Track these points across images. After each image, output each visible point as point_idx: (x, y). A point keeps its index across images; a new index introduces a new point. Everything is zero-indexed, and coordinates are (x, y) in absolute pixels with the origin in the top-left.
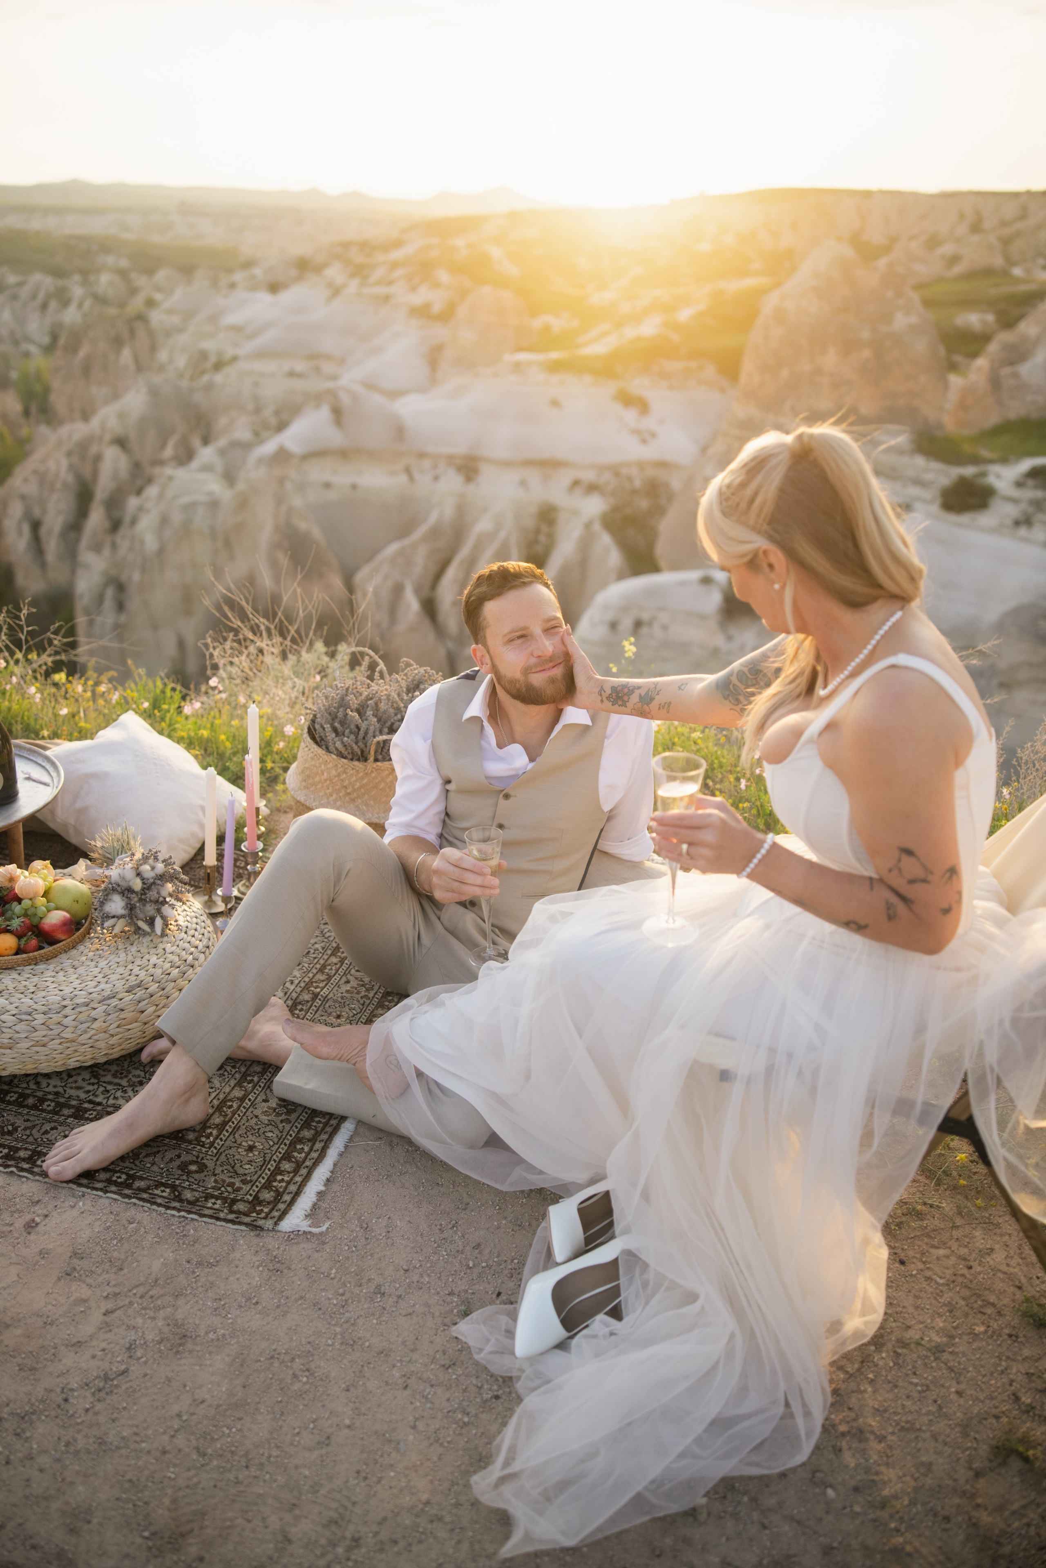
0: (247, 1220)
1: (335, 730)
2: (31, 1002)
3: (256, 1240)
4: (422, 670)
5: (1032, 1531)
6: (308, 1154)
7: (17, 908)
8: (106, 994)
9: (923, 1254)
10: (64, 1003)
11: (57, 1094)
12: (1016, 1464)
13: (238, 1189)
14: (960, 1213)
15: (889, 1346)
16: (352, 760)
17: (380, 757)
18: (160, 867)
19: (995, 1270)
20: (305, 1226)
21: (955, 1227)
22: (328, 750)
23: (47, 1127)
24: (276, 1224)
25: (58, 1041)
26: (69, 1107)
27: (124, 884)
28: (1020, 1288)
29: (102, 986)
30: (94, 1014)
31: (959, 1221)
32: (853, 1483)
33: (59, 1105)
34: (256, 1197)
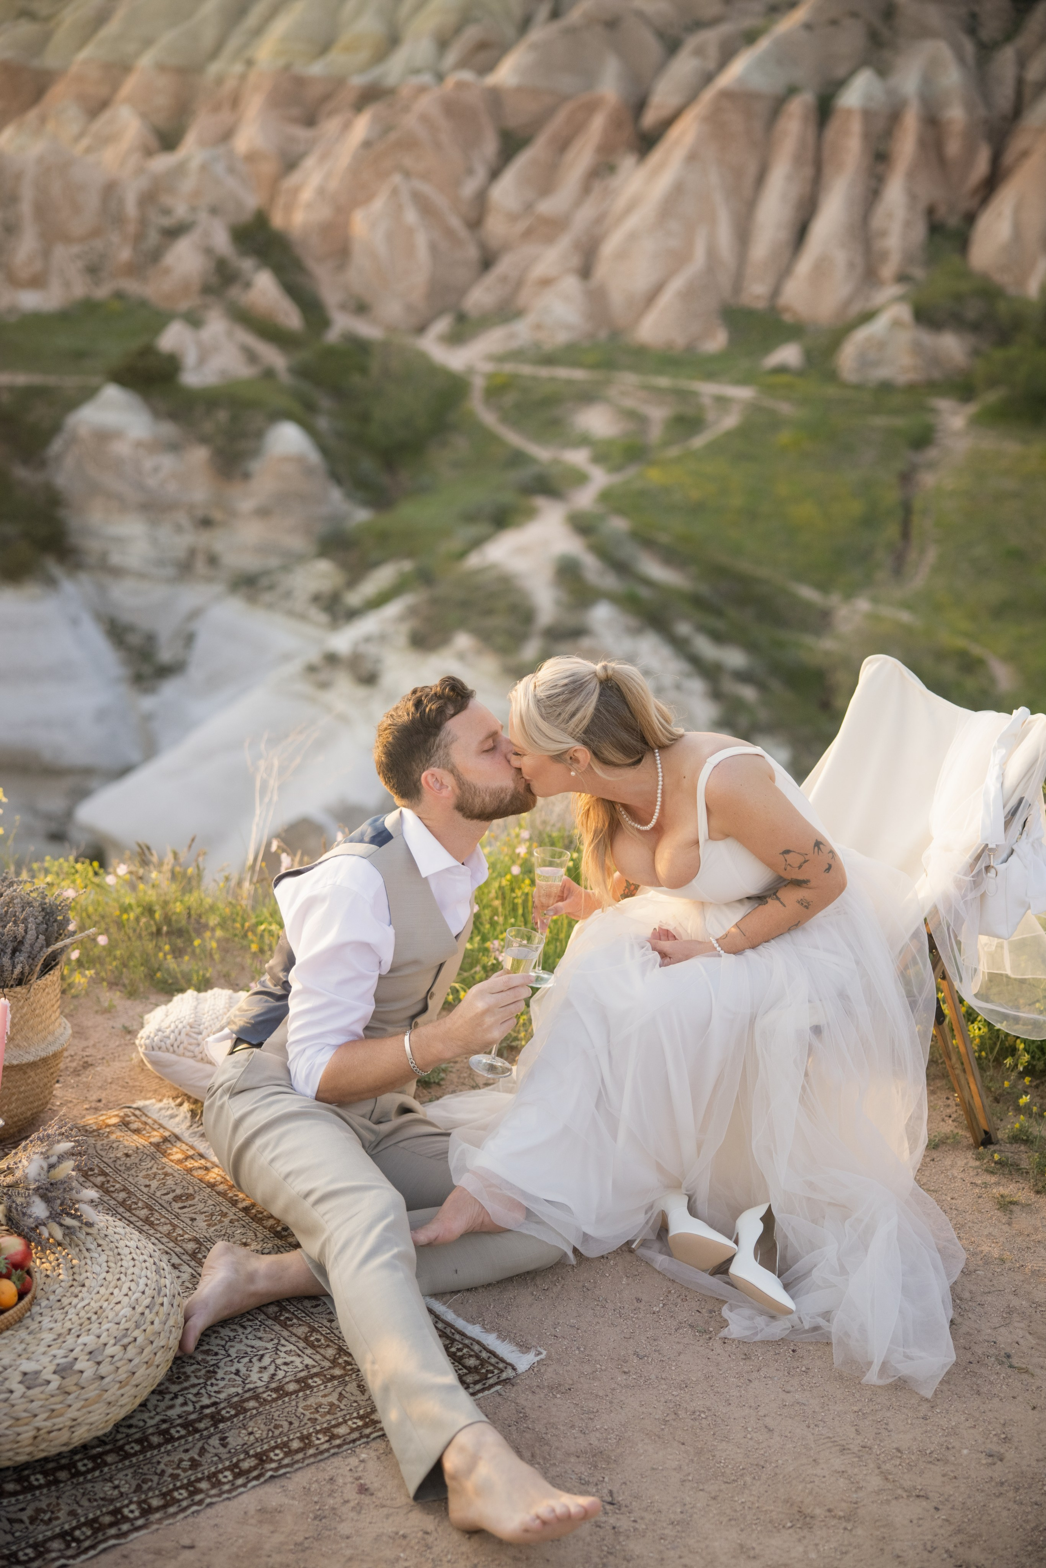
3: (520, 1387)
20: (534, 1357)
24: (515, 1370)
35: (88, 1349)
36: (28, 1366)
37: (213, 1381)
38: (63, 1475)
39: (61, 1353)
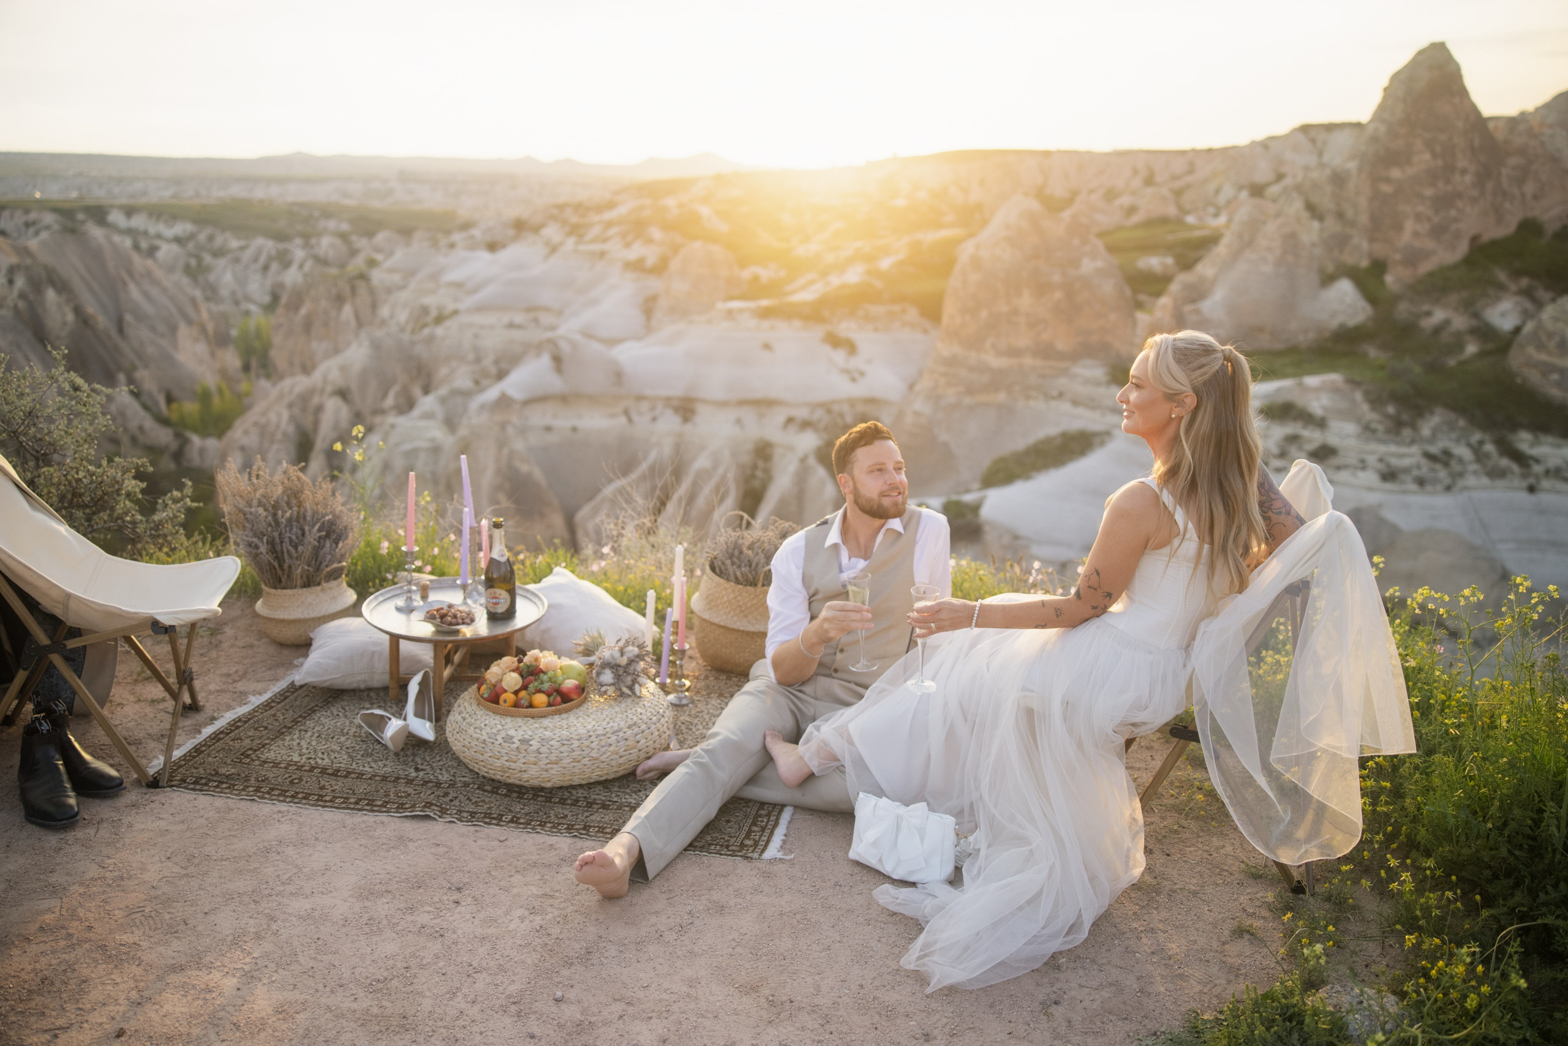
0: (740, 854)
1: (733, 564)
2: (568, 734)
3: (750, 864)
4: (787, 524)
5: (1257, 963)
6: (767, 823)
7: (545, 678)
8: (616, 728)
9: (1181, 850)
10: (590, 734)
11: (585, 797)
12: (1247, 936)
13: (728, 841)
14: (1202, 830)
15: (1165, 892)
16: (746, 585)
17: (766, 583)
18: (636, 650)
19: (1227, 855)
20: (779, 855)
21: (1199, 836)
22: (728, 580)
23: (586, 814)
24: (760, 855)
25: (587, 759)
26: (597, 804)
27: (613, 662)
28: (1243, 862)
29: (611, 724)
30: (609, 741)
31: (1201, 834)
32: (1149, 951)
33: (588, 803)
34: (742, 843)
35: (543, 737)
36: (512, 732)
37: (634, 795)
38: (515, 795)
39: (530, 733)
